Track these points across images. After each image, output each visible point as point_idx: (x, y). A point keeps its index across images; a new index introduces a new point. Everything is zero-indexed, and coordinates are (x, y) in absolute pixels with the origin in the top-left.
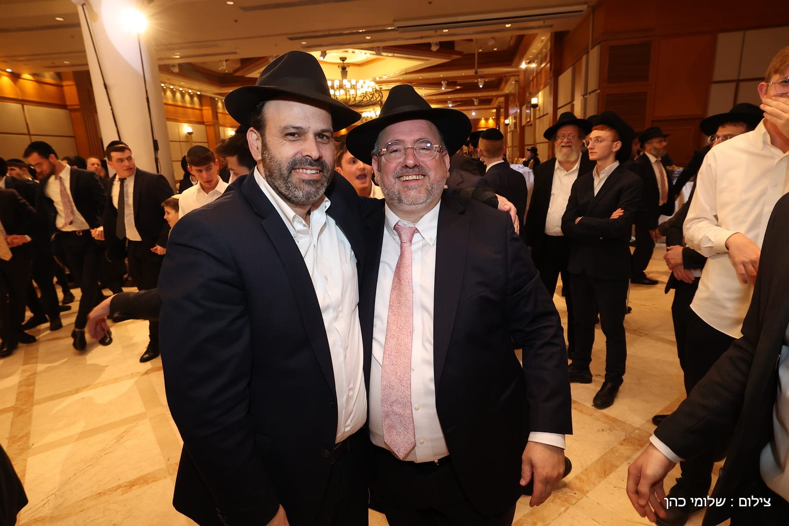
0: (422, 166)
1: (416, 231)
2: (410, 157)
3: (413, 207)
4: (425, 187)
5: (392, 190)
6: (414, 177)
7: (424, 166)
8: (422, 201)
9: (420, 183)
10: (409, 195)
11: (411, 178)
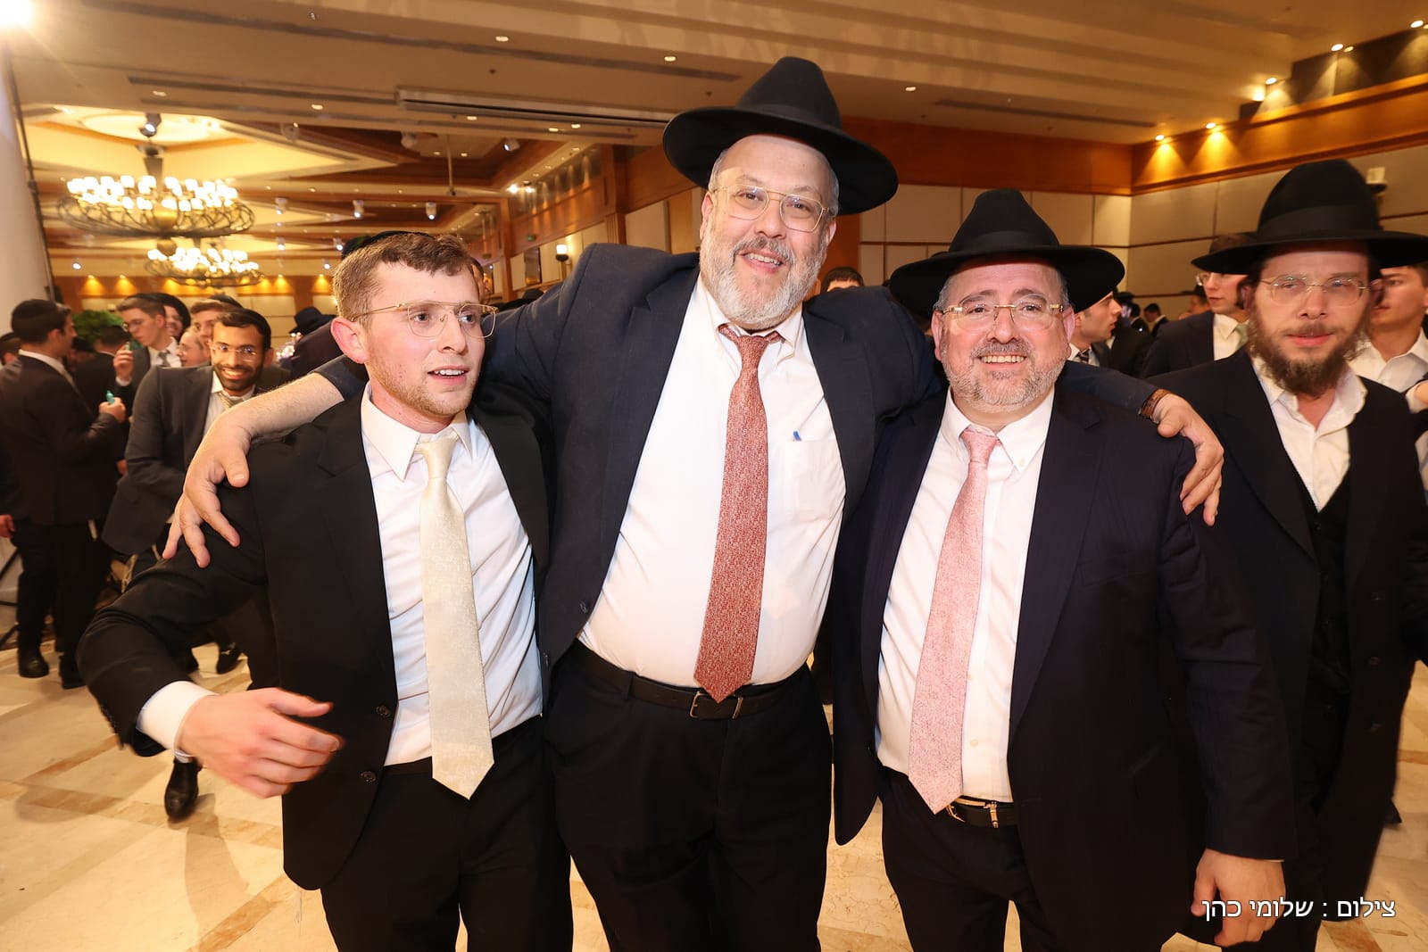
0: (1023, 341)
1: (998, 442)
2: (1005, 325)
3: (999, 409)
4: (1024, 377)
5: (965, 377)
6: (1008, 359)
7: (1026, 339)
8: (1016, 400)
9: (1016, 368)
10: (995, 389)
11: (1001, 359)
